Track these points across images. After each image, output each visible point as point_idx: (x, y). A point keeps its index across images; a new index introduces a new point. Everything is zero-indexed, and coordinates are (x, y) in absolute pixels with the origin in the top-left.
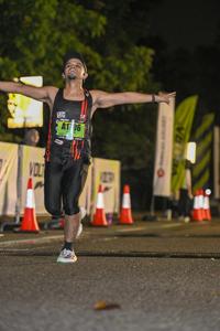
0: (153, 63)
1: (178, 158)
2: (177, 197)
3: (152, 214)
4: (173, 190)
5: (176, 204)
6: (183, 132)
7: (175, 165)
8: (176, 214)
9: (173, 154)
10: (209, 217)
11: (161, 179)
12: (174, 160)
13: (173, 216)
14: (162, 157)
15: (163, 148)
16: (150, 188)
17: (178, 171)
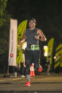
0: (7, 5)
1: (19, 49)
3: (8, 74)
5: (19, 69)
6: (21, 36)
7: (18, 52)
8: (19, 74)
9: (17, 47)
10: (34, 75)
11: (12, 58)
12: (17, 49)
13: (18, 75)
14: (12, 48)
15: (13, 44)
16: (7, 62)
17: (19, 54)
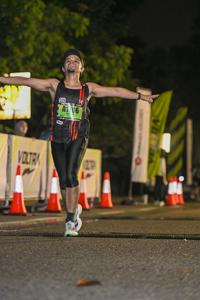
0: (132, 61)
1: (153, 148)
2: (153, 183)
3: (130, 198)
4: (149, 177)
5: (152, 189)
6: (159, 124)
7: (151, 154)
8: (152, 199)
9: (150, 145)
10: (182, 202)
11: (139, 167)
12: (150, 149)
13: (149, 201)
14: (139, 147)
15: (140, 138)
17: (154, 158)
